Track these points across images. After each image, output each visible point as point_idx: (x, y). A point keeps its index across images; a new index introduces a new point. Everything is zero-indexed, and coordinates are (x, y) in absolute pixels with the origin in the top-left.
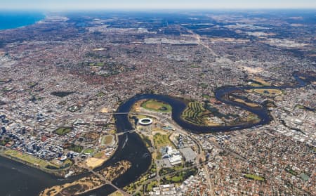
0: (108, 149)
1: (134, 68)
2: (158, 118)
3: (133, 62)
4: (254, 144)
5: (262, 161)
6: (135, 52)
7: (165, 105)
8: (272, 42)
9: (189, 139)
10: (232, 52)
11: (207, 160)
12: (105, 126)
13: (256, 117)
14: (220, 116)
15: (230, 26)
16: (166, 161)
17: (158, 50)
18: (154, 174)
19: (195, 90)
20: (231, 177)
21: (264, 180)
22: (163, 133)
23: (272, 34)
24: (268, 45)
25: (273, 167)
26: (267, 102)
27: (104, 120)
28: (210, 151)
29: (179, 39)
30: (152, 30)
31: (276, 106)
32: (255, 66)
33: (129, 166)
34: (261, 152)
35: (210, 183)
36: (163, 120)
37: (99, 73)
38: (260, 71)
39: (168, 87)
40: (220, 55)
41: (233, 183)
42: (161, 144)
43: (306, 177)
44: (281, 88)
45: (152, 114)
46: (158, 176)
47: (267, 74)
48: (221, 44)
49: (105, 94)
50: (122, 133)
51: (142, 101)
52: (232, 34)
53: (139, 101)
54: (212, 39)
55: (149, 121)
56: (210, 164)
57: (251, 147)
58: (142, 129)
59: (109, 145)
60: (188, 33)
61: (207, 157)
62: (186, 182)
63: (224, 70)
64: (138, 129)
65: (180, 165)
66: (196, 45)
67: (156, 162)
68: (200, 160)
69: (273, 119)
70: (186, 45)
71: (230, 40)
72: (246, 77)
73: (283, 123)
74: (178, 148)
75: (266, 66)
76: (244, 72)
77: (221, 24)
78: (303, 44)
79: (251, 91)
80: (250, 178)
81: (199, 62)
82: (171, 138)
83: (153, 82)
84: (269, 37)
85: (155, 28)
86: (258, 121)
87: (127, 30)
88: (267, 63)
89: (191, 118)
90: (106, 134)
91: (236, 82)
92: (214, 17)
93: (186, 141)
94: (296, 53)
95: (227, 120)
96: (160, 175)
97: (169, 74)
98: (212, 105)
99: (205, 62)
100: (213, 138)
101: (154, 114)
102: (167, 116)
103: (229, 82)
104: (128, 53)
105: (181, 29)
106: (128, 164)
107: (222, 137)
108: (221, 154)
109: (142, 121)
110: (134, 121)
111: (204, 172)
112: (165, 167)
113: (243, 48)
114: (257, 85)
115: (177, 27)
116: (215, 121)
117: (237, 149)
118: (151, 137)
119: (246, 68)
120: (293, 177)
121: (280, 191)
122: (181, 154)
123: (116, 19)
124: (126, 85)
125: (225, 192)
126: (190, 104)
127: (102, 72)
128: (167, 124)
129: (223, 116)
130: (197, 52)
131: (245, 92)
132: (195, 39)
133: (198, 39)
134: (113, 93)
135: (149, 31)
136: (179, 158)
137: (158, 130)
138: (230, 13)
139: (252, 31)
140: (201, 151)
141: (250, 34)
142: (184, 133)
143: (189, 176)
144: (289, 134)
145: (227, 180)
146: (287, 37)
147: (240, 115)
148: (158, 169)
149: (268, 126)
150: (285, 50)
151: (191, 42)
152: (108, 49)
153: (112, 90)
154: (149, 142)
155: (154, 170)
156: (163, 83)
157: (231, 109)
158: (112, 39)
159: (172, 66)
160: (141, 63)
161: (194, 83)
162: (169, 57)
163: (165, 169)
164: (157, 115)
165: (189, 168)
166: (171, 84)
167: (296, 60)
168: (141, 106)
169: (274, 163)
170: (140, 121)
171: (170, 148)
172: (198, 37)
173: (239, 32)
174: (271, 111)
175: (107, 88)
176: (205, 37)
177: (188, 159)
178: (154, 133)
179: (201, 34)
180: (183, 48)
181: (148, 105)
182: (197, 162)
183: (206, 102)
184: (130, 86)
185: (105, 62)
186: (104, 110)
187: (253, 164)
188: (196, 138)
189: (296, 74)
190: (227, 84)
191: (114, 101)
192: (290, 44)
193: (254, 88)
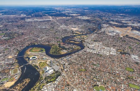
0: (16, 76)
1: (23, 34)
2: (39, 55)
3: (21, 31)
4: (80, 58)
5: (84, 63)
6: (22, 26)
7: (41, 49)
8: (79, 17)
9: (55, 61)
10: (66, 22)
11: (64, 68)
12: (12, 64)
13: (79, 47)
14: (66, 49)
15: (63, 12)
16: (46, 73)
17: (33, 24)
18: (42, 81)
19: (54, 40)
20: (74, 72)
21: (86, 70)
22: (43, 61)
23: (79, 14)
24: (78, 19)
25: (88, 64)
26: (82, 41)
27: (11, 62)
28: (64, 64)
29: (42, 19)
30: (29, 15)
31: (85, 42)
32: (75, 27)
33: (29, 80)
34: (83, 60)
35: (67, 77)
36: (42, 56)
37: (3, 39)
38: (77, 29)
39: (41, 41)
40: (61, 24)
41: (76, 75)
42: (43, 67)
43: (98, 65)
44: (85, 35)
45: (36, 54)
46: (44, 81)
47: (80, 30)
48: (61, 19)
49: (9, 49)
50: (22, 66)
51: (30, 49)
52: (64, 15)
53: (28, 49)
54: (57, 18)
55: (35, 57)
56: (65, 70)
57: (79, 59)
58: (32, 62)
59: (16, 73)
60: (46, 16)
61: (64, 67)
62: (57, 80)
63: (64, 30)
64: (30, 62)
65: (53, 73)
66: (50, 21)
67: (42, 75)
68: (61, 69)
69: (85, 47)
70: (46, 21)
71: (64, 17)
72: (73, 32)
73: (89, 48)
74: (51, 66)
75: (79, 27)
76: (72, 30)
77: (59, 11)
78: (90, 18)
79: (75, 37)
80: (81, 71)
81: (53, 28)
82: (47, 63)
83: (34, 39)
84: (78, 16)
85: (30, 14)
86: (80, 48)
87: (15, 15)
88: (79, 26)
89: (54, 52)
90: (13, 68)
91: (69, 35)
92: (56, 8)
93: (54, 62)
94: (88, 21)
95: (69, 50)
96: (45, 80)
97: (41, 35)
98: (62, 45)
99: (56, 28)
100: (65, 59)
101: (37, 54)
102: (43, 53)
103: (67, 35)
104: (18, 27)
105: (43, 14)
106: (28, 80)
107: (68, 57)
108: (69, 64)
109: (32, 58)
110: (27, 59)
111: (64, 74)
112: (47, 76)
113: (70, 21)
114: (77, 35)
115: (40, 13)
116: (64, 52)
117: (75, 61)
118: (37, 65)
119: (72, 29)
120: (95, 66)
121: (92, 72)
122: (53, 69)
123: (7, 10)
124: (20, 43)
125: (73, 79)
126: (52, 46)
127: (5, 38)
128: (44, 57)
129: (67, 49)
130: (52, 24)
131: (73, 38)
132: (49, 18)
133: (51, 18)
134: (14, 47)
135: (27, 15)
136: (52, 70)
137: (40, 60)
138: (62, 6)
139: (72, 14)
140: (61, 65)
141: (71, 15)
142: (52, 59)
143: (58, 77)
144: (91, 51)
145: (73, 74)
146: (84, 15)
147: (73, 47)
148: (44, 78)
149: (84, 50)
150: (84, 20)
151: (48, 20)
152: (6, 26)
153: (12, 46)
154: (37, 67)
155: (42, 79)
156: (39, 39)
157: (70, 46)
158: (7, 21)
159: (41, 31)
160: (25, 31)
161: (53, 37)
162: (39, 27)
163: (47, 77)
164: (39, 54)
165: (57, 74)
166: (43, 39)
167: (88, 24)
168: (30, 51)
169: (88, 63)
170: (31, 58)
171: (47, 67)
172: (51, 17)
173: (67, 14)
174: (84, 44)
175: (9, 46)
176: (53, 17)
177: (56, 70)
178: (39, 62)
179: (52, 16)
180: (45, 22)
181: (33, 50)
182: (60, 70)
183: (59, 44)
184: (22, 43)
185: (5, 33)
186: (10, 57)
187: (81, 65)
188: (58, 60)
189: (89, 29)
190: (66, 36)
191: (15, 51)
192: (85, 18)
193: (76, 36)
